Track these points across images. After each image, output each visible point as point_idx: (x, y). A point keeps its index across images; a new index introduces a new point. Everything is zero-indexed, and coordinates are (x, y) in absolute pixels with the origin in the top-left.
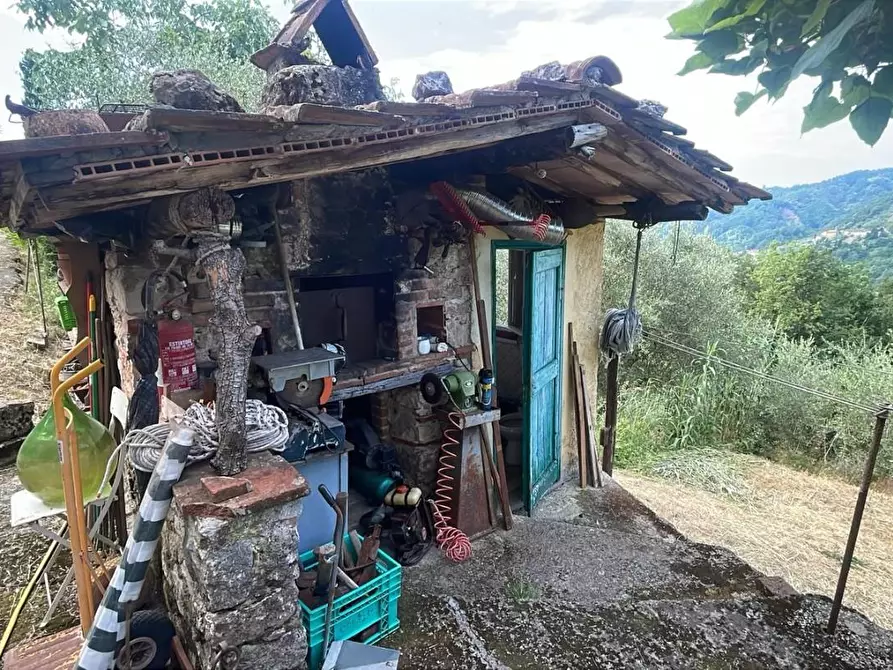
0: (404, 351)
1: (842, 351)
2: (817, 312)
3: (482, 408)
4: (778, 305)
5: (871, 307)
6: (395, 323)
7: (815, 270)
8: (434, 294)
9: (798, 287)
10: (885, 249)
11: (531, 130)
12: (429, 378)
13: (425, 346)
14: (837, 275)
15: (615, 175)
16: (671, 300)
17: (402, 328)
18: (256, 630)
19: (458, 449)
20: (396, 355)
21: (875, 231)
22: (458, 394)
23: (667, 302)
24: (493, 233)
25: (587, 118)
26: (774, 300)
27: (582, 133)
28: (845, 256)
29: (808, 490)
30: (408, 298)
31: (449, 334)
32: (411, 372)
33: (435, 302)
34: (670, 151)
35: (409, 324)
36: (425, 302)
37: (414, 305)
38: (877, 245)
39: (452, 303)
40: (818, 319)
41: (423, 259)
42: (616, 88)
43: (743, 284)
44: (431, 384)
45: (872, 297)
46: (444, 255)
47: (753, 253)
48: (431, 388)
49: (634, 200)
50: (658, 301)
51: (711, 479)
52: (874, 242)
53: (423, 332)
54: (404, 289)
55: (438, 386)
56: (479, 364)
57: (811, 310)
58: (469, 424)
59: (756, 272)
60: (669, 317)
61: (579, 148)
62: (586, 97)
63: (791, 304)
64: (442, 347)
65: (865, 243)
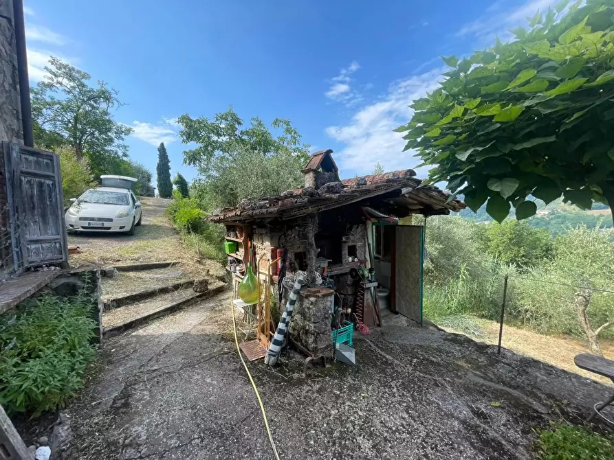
0: (344, 260)
1: (530, 270)
2: (522, 253)
3: (371, 282)
4: (500, 248)
5: (551, 250)
6: (341, 251)
7: (519, 231)
8: (353, 241)
9: (510, 239)
10: (560, 220)
11: (388, 191)
12: (353, 270)
13: (350, 259)
14: (531, 234)
15: (416, 200)
16: (443, 245)
17: (343, 253)
18: (323, 330)
19: (363, 295)
20: (341, 262)
21: (553, 211)
22: (363, 275)
23: (441, 246)
24: (374, 220)
25: (406, 186)
26: (498, 246)
27: (404, 191)
28: (537, 224)
29: (515, 335)
30: (345, 242)
31: (358, 255)
32: (346, 268)
33: (353, 244)
34: (434, 194)
35: (345, 252)
36: (350, 244)
37: (347, 245)
38: (555, 218)
39: (359, 244)
40: (523, 256)
41: (350, 229)
42: (414, 177)
43: (482, 238)
44: (354, 272)
45: (552, 244)
46: (357, 228)
47: (486, 223)
48: (354, 273)
49: (422, 207)
50: (437, 246)
51: (467, 328)
52: (553, 216)
53: (350, 255)
54: (344, 239)
55: (357, 273)
56: (369, 266)
57: (519, 251)
58: (367, 286)
59: (488, 232)
60: (443, 253)
61: (404, 195)
62: (405, 180)
63: (507, 249)
64: (356, 260)
65: (548, 217)
